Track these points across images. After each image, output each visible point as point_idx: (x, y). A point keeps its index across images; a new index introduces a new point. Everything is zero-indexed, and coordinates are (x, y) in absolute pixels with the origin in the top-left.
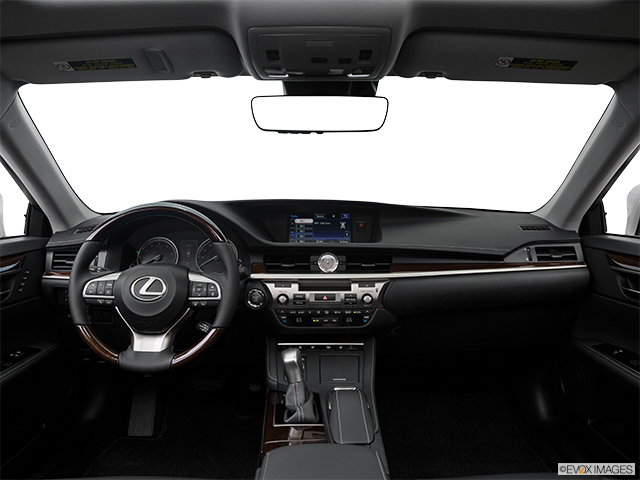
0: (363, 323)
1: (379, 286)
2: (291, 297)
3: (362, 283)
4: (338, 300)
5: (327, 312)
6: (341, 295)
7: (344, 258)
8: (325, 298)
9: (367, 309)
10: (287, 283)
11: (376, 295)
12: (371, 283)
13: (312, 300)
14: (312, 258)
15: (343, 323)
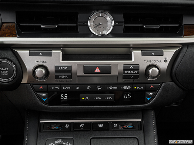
0: (144, 101)
1: (169, 54)
2: (51, 68)
3: (146, 50)
4: (114, 72)
5: (99, 88)
6: (118, 65)
7: (121, 17)
8: (97, 70)
9: (152, 83)
10: (47, 50)
11: (164, 65)
12: (158, 49)
13: (80, 72)
14: (81, 17)
15: (119, 100)
